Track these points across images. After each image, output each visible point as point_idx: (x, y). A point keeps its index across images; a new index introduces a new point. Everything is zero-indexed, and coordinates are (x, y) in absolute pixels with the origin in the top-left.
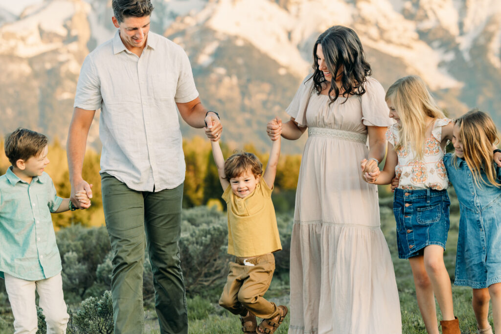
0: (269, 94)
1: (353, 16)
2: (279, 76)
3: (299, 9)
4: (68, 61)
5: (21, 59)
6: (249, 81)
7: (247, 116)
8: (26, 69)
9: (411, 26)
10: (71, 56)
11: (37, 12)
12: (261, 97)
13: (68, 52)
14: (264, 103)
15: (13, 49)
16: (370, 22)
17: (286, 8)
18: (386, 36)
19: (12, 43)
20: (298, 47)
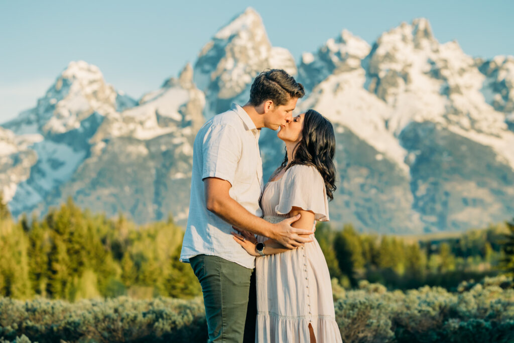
0: (367, 178)
1: (446, 107)
2: (376, 162)
3: (396, 100)
4: (182, 144)
5: (139, 141)
6: (348, 165)
7: (346, 198)
8: (143, 150)
9: (500, 117)
10: (184, 140)
11: (155, 99)
12: (359, 180)
13: (183, 135)
14: (362, 186)
15: (132, 132)
16: (462, 113)
17: (383, 99)
18: (477, 126)
19: (132, 126)
20: (395, 135)
